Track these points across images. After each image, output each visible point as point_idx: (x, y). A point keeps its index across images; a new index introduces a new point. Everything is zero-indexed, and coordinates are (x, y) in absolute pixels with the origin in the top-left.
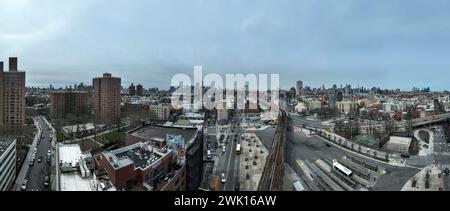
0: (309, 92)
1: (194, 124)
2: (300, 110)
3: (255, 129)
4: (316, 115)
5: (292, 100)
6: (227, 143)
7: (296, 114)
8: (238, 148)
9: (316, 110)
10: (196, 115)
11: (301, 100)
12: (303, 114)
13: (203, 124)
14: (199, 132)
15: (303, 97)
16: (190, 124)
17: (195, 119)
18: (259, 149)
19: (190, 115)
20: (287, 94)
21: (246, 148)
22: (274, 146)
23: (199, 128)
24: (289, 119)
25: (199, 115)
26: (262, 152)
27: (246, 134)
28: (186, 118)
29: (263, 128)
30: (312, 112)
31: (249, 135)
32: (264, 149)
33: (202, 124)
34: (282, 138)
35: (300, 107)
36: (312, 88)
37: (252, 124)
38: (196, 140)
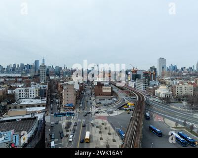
0: (175, 72)
1: (33, 113)
2: (162, 95)
3: (106, 114)
4: (184, 103)
5: (152, 82)
6: (74, 131)
7: (157, 100)
8: (87, 136)
9: (186, 97)
10: (35, 102)
11: (163, 83)
12: (167, 100)
13: (45, 111)
14: (40, 122)
15: (166, 78)
16: (27, 113)
17: (33, 106)
18: (111, 137)
19: (27, 102)
20: (146, 74)
21: (97, 136)
22: (129, 134)
23: (40, 117)
24: (148, 105)
25: (39, 101)
26: (114, 141)
27: (96, 120)
28: (21, 107)
29: (117, 113)
30: (179, 99)
31: (100, 121)
32: (117, 138)
33: (42, 111)
34: (138, 126)
35: (162, 91)
36: (179, 68)
37: (103, 109)
38: (36, 132)
